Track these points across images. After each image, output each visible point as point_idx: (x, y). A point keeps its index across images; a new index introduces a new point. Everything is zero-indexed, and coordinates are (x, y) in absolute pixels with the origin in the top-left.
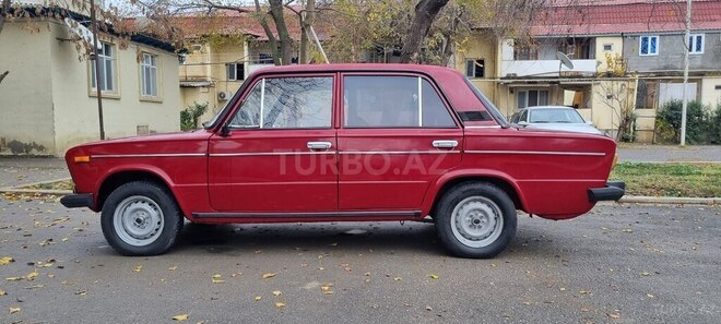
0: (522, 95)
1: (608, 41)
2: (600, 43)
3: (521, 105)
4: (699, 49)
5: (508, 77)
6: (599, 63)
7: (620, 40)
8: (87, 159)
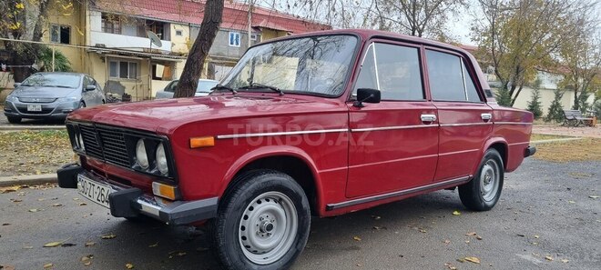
0: (113, 64)
1: (179, 28)
2: (173, 29)
3: (113, 74)
4: (237, 44)
5: (97, 46)
6: (173, 45)
7: (187, 28)
8: (210, 141)
